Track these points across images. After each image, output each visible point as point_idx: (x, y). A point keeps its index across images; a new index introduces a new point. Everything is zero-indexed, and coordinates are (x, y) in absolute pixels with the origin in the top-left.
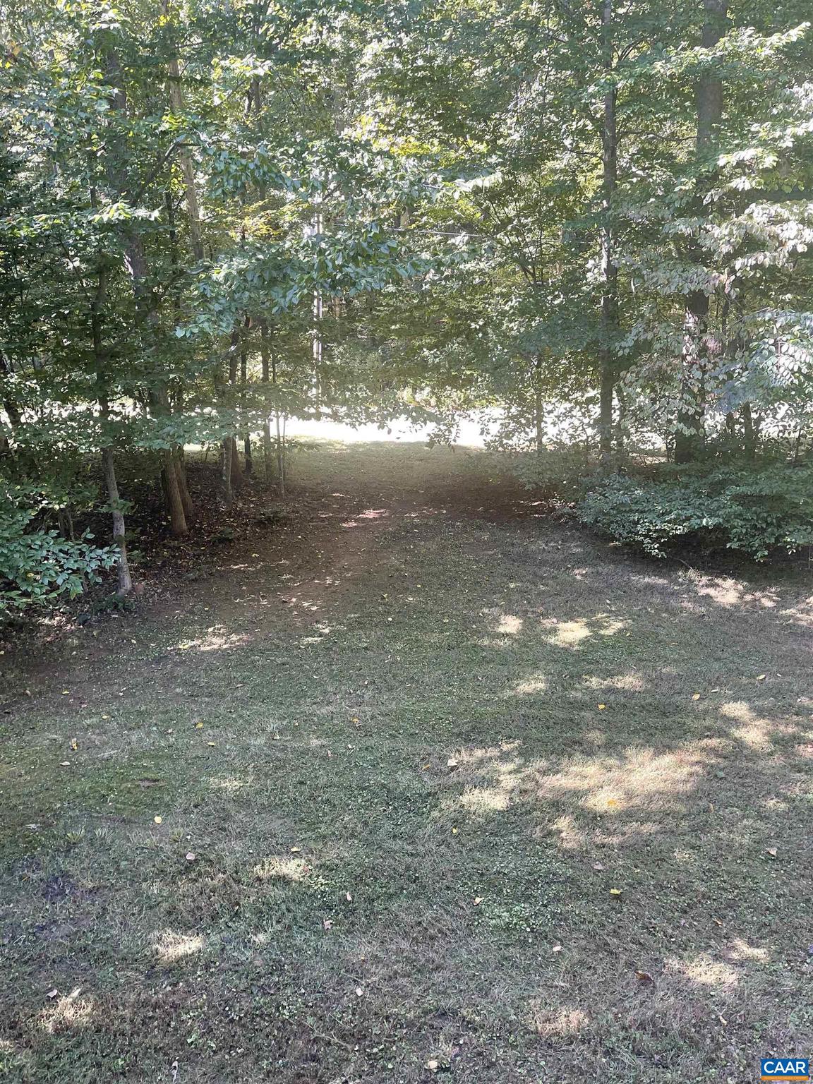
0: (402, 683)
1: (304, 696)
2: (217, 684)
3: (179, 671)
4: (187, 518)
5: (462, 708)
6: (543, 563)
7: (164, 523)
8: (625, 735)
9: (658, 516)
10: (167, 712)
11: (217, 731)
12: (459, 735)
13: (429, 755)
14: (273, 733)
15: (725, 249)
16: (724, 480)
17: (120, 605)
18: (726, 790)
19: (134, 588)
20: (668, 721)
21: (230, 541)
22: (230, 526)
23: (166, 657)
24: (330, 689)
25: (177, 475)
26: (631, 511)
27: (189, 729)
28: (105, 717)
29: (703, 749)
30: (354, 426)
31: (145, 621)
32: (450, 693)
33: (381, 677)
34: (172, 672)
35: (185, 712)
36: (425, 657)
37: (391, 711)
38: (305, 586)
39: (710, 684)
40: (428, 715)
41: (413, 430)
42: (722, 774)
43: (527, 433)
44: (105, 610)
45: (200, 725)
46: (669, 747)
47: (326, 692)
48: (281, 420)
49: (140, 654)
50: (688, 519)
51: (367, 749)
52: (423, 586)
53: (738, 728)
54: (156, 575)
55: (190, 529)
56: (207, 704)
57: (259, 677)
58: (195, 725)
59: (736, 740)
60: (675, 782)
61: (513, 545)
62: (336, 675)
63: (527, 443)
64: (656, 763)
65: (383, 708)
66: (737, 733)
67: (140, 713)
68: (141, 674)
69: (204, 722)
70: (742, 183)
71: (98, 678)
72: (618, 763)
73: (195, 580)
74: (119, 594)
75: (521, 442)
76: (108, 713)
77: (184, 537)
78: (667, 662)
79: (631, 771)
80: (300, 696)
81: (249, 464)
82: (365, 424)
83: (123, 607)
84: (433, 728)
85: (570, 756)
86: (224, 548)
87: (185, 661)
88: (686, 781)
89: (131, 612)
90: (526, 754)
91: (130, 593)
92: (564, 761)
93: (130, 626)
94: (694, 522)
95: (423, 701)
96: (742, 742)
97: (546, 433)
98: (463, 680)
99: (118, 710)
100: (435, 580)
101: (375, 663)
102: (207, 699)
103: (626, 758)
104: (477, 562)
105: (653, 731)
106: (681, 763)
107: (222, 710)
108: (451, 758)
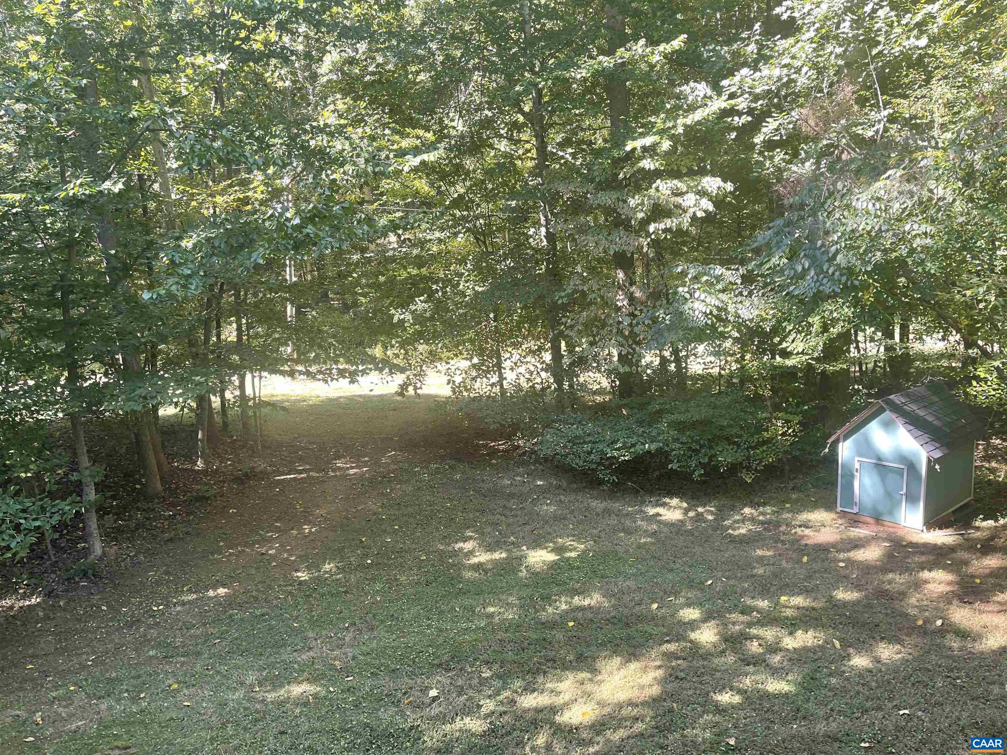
0: (382, 621)
1: (284, 645)
2: (193, 642)
3: (154, 633)
4: (162, 478)
5: (440, 640)
6: (512, 495)
7: (138, 486)
8: (594, 648)
9: (608, 446)
10: (139, 676)
11: (193, 690)
12: (439, 665)
13: (411, 688)
14: (252, 686)
15: (640, 215)
16: (660, 410)
17: (90, 571)
18: (686, 689)
19: (104, 554)
20: (632, 631)
21: (207, 499)
22: (206, 484)
23: (138, 621)
24: (311, 634)
25: (151, 438)
26: (585, 442)
27: (162, 691)
28: (72, 688)
29: (664, 654)
30: (327, 382)
31: (115, 587)
32: (429, 626)
33: (361, 619)
34: (145, 635)
35: (158, 675)
36: (404, 594)
37: (372, 650)
38: (283, 538)
39: (665, 593)
40: (409, 650)
41: (385, 381)
42: (682, 675)
43: (488, 378)
44: (73, 579)
45: (175, 686)
46: (634, 655)
47: (306, 638)
48: (257, 380)
49: (111, 620)
50: (633, 445)
51: (349, 690)
52: (400, 527)
53: (693, 630)
54: (128, 538)
55: (165, 490)
56: (183, 664)
57: (237, 630)
58: (169, 686)
59: (691, 642)
60: (642, 687)
61: (483, 481)
62: (316, 620)
63: (489, 388)
64: (623, 672)
65: (364, 648)
66: (693, 636)
67: (110, 681)
68: (112, 641)
69: (179, 683)
70: (647, 164)
71: (65, 649)
72: (589, 675)
73: (171, 540)
74: (89, 560)
75: (483, 387)
76: (75, 684)
77: (158, 498)
78: (627, 577)
79: (602, 682)
80: (280, 645)
81: (225, 424)
82: (337, 380)
83: (93, 574)
84: (414, 663)
85: (545, 673)
86: (201, 506)
87: (159, 623)
88: (651, 686)
89: (101, 578)
90: (504, 677)
91: (100, 559)
92: (540, 679)
93: (100, 592)
94: (639, 447)
95: (403, 637)
96: (697, 643)
97: (505, 379)
98: (441, 612)
99: (86, 680)
100: (412, 519)
101: (355, 605)
102: (182, 659)
103: (596, 670)
104: (451, 500)
105: (618, 641)
106: (645, 670)
107: (198, 668)
108: (432, 688)
